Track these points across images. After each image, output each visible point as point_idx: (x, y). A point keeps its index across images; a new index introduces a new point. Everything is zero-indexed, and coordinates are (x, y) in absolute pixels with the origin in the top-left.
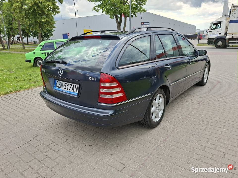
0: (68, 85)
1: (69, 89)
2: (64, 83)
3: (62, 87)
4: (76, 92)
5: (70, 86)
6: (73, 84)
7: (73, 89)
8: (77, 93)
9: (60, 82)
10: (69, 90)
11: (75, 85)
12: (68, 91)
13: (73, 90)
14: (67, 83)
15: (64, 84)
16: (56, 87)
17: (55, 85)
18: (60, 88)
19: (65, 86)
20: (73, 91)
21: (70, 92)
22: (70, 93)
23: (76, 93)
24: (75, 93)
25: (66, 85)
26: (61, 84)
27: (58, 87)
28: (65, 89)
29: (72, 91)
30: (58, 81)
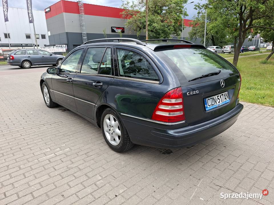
0: (220, 97)
1: (222, 101)
2: (216, 96)
3: (216, 102)
4: (228, 99)
5: (222, 96)
6: (223, 94)
7: (225, 97)
9: (212, 98)
11: (225, 93)
12: (223, 103)
14: (219, 95)
15: (217, 98)
16: (208, 107)
17: (206, 105)
18: (214, 105)
19: (218, 99)
20: (226, 99)
22: (225, 103)
25: (219, 97)
26: (214, 99)
27: (211, 106)
28: (219, 102)
30: (209, 98)
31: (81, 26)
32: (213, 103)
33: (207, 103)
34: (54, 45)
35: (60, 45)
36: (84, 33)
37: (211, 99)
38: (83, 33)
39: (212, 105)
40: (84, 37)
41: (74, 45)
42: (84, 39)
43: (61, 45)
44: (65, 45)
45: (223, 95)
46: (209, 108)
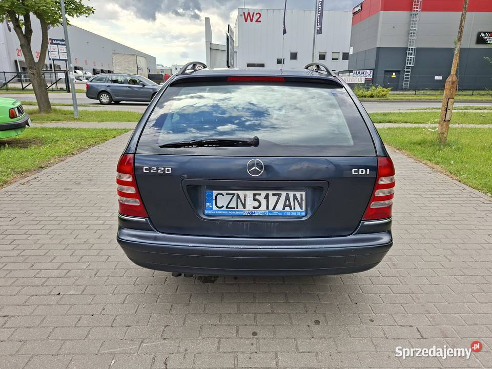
0: (267, 197)
1: (271, 208)
2: (250, 194)
3: (244, 205)
4: (298, 208)
5: (273, 198)
6: (284, 194)
7: (287, 203)
8: (303, 212)
9: (234, 195)
10: (274, 208)
11: (291, 194)
12: (270, 212)
13: (290, 206)
14: (264, 193)
15: (250, 197)
17: (208, 204)
18: (236, 209)
19: (257, 200)
20: (288, 208)
21: (279, 212)
22: (280, 214)
23: (301, 212)
24: (297, 212)
25: (261, 198)
26: (238, 197)
27: (224, 208)
28: (256, 208)
29: (284, 209)
30: (224, 192)
31: (409, 34)
32: (231, 205)
33: (214, 202)
34: (351, 71)
35: (361, 71)
36: (411, 47)
37: (227, 194)
38: (409, 49)
39: (227, 207)
40: (410, 56)
41: (386, 71)
42: (408, 60)
43: (363, 71)
44: (369, 71)
45: (279, 195)
46: (215, 211)
